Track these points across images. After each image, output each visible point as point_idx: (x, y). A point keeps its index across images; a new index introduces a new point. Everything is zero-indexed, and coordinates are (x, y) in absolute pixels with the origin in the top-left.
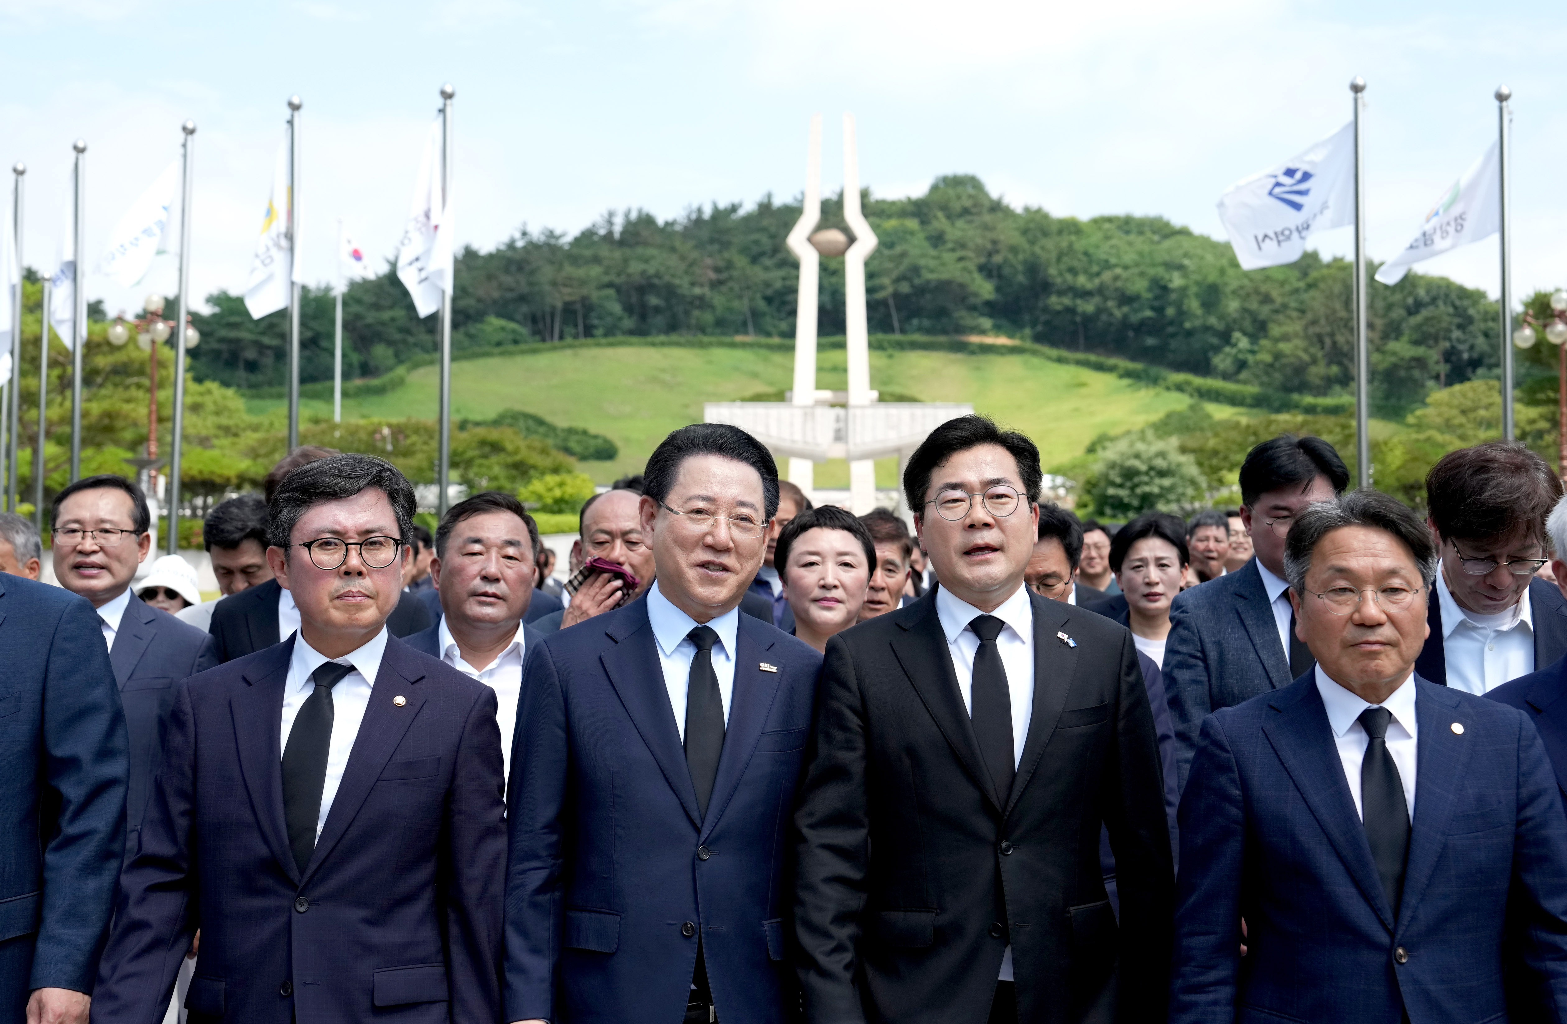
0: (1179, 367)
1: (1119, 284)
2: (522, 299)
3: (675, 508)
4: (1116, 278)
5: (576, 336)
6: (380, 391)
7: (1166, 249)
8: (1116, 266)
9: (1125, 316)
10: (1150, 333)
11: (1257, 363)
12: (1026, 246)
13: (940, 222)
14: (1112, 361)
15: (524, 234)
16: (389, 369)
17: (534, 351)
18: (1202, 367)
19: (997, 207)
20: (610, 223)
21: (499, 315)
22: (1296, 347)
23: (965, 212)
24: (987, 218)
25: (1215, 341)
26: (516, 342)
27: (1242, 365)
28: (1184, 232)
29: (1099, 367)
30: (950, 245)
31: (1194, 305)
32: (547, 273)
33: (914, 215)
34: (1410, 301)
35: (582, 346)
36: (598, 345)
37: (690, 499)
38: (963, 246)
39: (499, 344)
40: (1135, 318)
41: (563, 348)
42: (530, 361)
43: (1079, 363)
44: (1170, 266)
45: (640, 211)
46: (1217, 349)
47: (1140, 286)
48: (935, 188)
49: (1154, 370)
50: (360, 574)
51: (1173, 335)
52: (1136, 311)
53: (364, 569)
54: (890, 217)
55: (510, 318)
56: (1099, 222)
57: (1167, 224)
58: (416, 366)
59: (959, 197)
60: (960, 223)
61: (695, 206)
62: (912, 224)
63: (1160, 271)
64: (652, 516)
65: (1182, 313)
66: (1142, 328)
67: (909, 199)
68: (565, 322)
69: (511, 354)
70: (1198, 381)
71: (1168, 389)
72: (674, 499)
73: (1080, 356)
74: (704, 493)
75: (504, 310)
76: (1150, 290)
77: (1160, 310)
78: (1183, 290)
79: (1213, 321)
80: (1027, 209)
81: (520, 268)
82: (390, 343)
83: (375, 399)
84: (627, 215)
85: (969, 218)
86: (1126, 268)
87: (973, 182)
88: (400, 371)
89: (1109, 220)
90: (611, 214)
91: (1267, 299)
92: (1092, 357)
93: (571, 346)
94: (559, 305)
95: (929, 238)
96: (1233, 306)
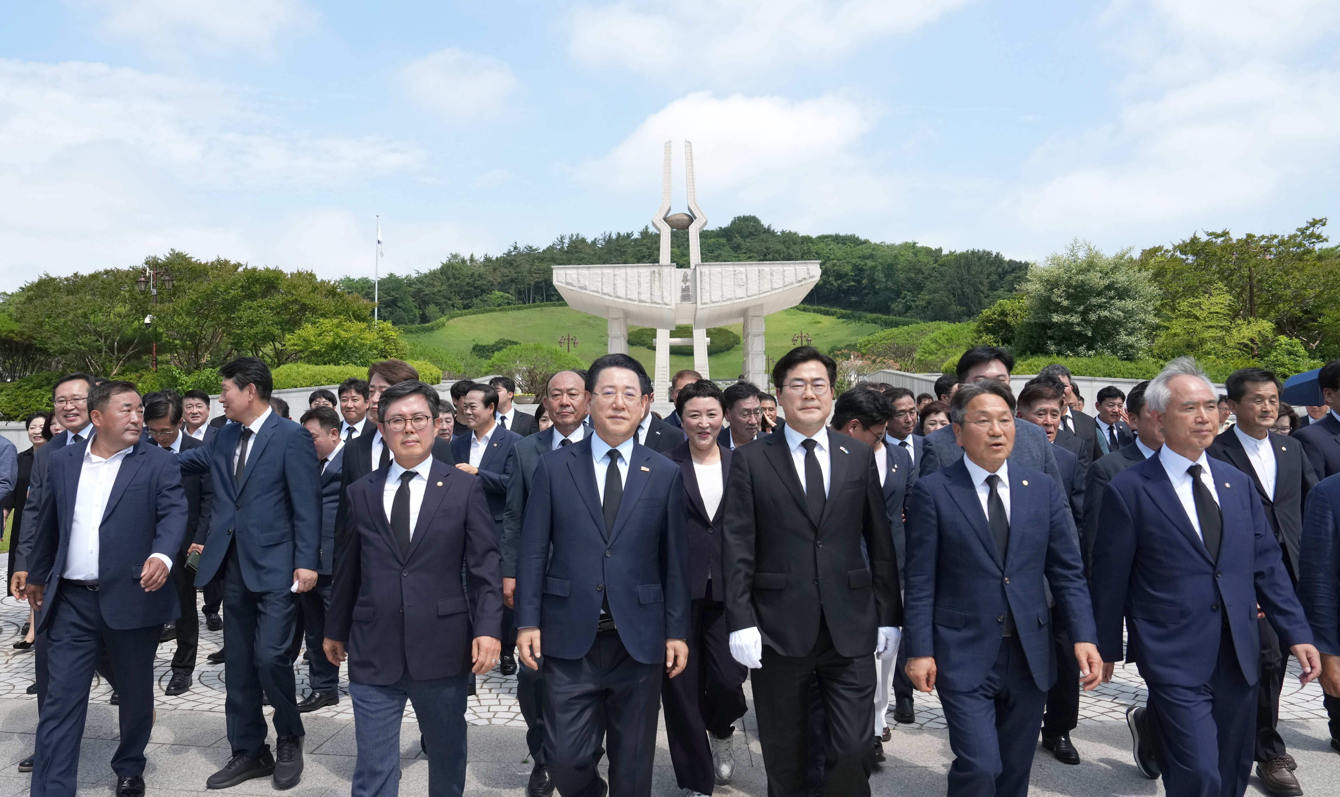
0: (872, 311)
1: (835, 268)
2: (512, 281)
3: (597, 392)
4: (834, 265)
5: (542, 301)
6: (431, 329)
7: (859, 251)
8: (833, 259)
9: (840, 286)
10: (853, 295)
11: (917, 307)
12: (785, 250)
13: (738, 239)
14: (833, 310)
15: (515, 248)
16: (436, 318)
17: (519, 309)
18: (886, 310)
19: (768, 231)
20: (562, 242)
21: (499, 290)
22: (942, 296)
23: (751, 234)
24: (763, 236)
25: (893, 296)
26: (509, 304)
27: (908, 308)
28: (866, 242)
29: (827, 313)
30: (744, 251)
31: (880, 276)
32: (526, 267)
33: (723, 236)
34: (1000, 270)
35: (545, 306)
36: (554, 305)
37: (604, 388)
38: (751, 251)
39: (499, 305)
40: (845, 287)
41: (535, 307)
42: (516, 313)
43: (815, 311)
44: (864, 258)
45: (578, 236)
46: (893, 300)
47: (848, 268)
48: (734, 223)
49: (857, 313)
50: (412, 432)
51: (867, 294)
52: (846, 282)
53: (413, 430)
54: (711, 238)
55: (506, 291)
56: (822, 238)
57: (858, 239)
58: (453, 317)
59: (748, 227)
60: (748, 240)
61: (607, 234)
62: (723, 241)
63: (858, 261)
64: (590, 399)
65: (872, 280)
66: (849, 292)
67: (721, 228)
68: (535, 293)
69: (506, 310)
70: (884, 317)
71: (867, 322)
72: (597, 389)
73: (816, 307)
74: (610, 384)
75: (503, 287)
76: (852, 271)
77: (859, 282)
78: (874, 268)
79: (890, 284)
80: (783, 232)
81: (511, 265)
82: (437, 304)
83: (427, 334)
84: (571, 238)
85: (753, 237)
86: (839, 260)
87: (754, 220)
88: (443, 319)
89: (827, 237)
90: (562, 238)
91: (920, 271)
92: (823, 308)
93: (539, 306)
94: (532, 283)
95: (732, 248)
96: (901, 276)
